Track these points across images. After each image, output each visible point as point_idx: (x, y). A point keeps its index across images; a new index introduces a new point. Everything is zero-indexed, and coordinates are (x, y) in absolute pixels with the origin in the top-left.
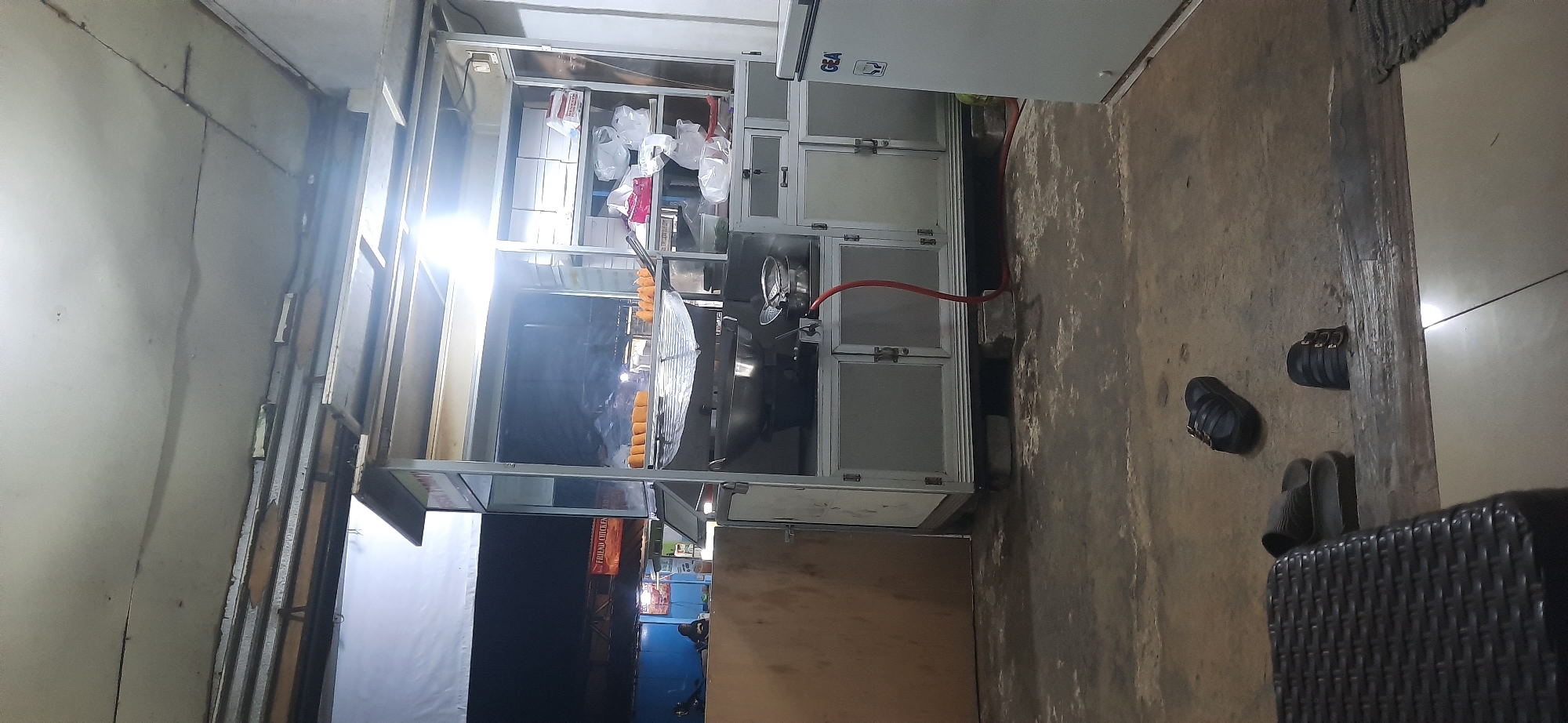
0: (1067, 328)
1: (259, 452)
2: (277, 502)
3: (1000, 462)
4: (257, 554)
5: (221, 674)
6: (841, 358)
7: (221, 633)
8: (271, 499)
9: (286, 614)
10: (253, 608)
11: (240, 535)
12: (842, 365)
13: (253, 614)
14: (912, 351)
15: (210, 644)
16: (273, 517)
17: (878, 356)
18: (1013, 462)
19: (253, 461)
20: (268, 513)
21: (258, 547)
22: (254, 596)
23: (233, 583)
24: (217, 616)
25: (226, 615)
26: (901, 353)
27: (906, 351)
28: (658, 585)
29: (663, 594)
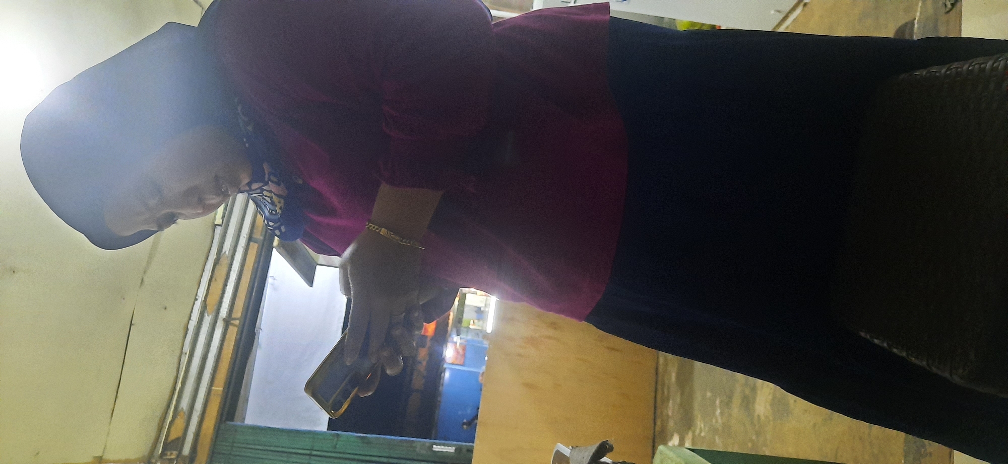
1: (219, 221)
2: (227, 253)
4: (213, 284)
5: (186, 354)
7: (187, 329)
8: (224, 251)
9: (227, 322)
10: (208, 315)
11: (203, 271)
13: (208, 319)
15: (181, 334)
16: (224, 262)
19: (215, 226)
20: (221, 260)
21: (213, 279)
22: (209, 308)
23: (197, 300)
24: (186, 319)
25: (192, 318)
28: (458, 345)
29: (461, 351)
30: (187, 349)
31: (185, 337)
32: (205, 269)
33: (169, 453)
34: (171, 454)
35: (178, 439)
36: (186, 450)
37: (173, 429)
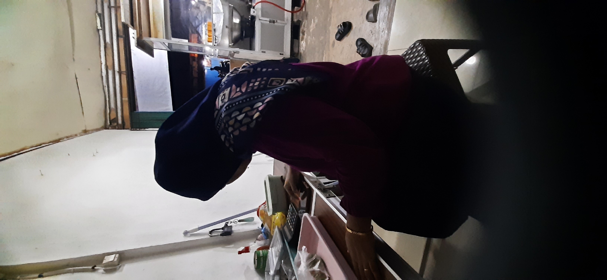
0: (314, 22)
1: (99, 27)
2: (109, 42)
3: (296, 51)
4: (107, 57)
5: (106, 86)
6: (261, 21)
7: (102, 76)
8: (107, 41)
9: (120, 73)
10: (110, 70)
11: (100, 51)
12: (262, 23)
13: (110, 72)
14: (278, 21)
15: (100, 78)
16: (109, 46)
17: (270, 22)
18: (299, 51)
19: (98, 30)
20: (107, 46)
21: (107, 54)
22: (109, 67)
23: (102, 64)
24: (100, 72)
25: (102, 72)
26: (275, 21)
27: (277, 21)
28: (208, 60)
29: (210, 62)
30: (105, 84)
31: (102, 80)
32: (101, 50)
33: (113, 124)
34: (114, 124)
35: (115, 119)
36: (120, 122)
37: (111, 115)
